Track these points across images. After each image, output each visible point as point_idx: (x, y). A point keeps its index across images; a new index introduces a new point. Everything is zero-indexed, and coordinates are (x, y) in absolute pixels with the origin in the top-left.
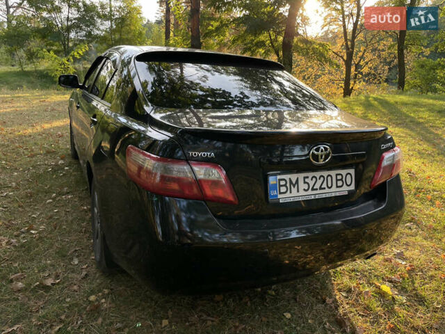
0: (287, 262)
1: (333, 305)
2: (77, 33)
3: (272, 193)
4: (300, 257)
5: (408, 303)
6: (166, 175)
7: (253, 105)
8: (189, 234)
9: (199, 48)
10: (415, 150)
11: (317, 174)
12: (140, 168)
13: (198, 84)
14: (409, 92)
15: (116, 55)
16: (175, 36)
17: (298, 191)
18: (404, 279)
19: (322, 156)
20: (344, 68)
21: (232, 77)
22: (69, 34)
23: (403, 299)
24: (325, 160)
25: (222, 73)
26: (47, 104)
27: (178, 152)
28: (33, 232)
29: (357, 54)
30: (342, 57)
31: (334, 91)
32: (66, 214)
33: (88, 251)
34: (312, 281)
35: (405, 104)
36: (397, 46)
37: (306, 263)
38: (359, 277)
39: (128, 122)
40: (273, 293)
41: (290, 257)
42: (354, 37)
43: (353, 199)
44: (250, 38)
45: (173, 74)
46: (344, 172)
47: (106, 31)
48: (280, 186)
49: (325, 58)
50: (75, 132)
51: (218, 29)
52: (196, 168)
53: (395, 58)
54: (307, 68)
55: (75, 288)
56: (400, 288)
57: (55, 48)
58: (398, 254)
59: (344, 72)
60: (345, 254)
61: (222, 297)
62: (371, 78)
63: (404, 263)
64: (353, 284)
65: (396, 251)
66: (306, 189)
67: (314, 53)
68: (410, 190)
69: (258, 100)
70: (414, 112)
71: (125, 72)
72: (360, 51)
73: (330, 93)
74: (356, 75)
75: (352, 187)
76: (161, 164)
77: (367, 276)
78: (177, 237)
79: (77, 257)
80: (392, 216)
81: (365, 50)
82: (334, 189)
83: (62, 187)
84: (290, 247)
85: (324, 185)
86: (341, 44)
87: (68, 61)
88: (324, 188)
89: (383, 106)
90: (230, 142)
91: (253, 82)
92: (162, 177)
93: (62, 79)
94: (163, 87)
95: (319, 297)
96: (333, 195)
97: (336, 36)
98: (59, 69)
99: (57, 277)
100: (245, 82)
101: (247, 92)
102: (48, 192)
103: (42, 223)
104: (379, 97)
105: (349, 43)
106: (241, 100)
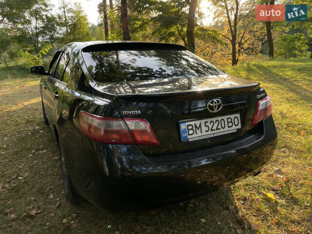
0: (199, 182)
1: (234, 211)
2: (43, 37)
3: (184, 135)
4: (208, 179)
5: (287, 204)
6: (108, 129)
7: (169, 76)
8: (130, 170)
9: (129, 40)
10: (284, 98)
11: (214, 119)
12: (90, 126)
13: (129, 65)
14: (277, 59)
15: (69, 50)
16: (112, 33)
17: (201, 132)
18: (282, 187)
19: (215, 107)
20: (231, 46)
21: (154, 58)
22: (37, 38)
23: (283, 202)
24: (218, 109)
25: (146, 56)
26: (26, 88)
27: (115, 113)
28: (20, 178)
29: (239, 36)
30: (229, 38)
31: (226, 62)
32: (43, 164)
33: (59, 188)
34: (218, 195)
35: (275, 67)
36: (266, 27)
37: (213, 182)
38: (251, 189)
39: (81, 95)
40: (192, 206)
41: (201, 179)
42: (236, 24)
43: (241, 135)
44: (164, 30)
45: (111, 59)
46: (232, 116)
47: (63, 34)
48: (189, 130)
49: (217, 40)
50: (45, 106)
51: (141, 26)
52: (128, 123)
53: (265, 36)
54: (206, 48)
55: (52, 214)
56: (280, 194)
57: (28, 49)
58: (278, 171)
59: (231, 49)
60: (239, 173)
61: (156, 211)
62: (251, 51)
63: (282, 176)
64: (247, 195)
65: (276, 169)
66: (207, 130)
67: (209, 37)
68: (283, 126)
69: (172, 72)
70: (282, 72)
71: (76, 61)
72: (241, 33)
73: (223, 64)
74: (239, 50)
75: (239, 126)
76: (103, 121)
77: (257, 188)
78: (119, 172)
79: (52, 193)
80: (270, 144)
81: (244, 32)
82: (227, 128)
83: (39, 145)
84: (201, 172)
85: (220, 127)
86: (227, 29)
87: (38, 57)
88: (220, 129)
89: (260, 70)
90: (152, 102)
91: (168, 60)
92: (106, 131)
93: (34, 69)
94: (103, 69)
95: (225, 206)
96: (226, 133)
97: (223, 24)
98: (33, 63)
99: (39, 208)
100: (163, 61)
101: (164, 68)
102: (29, 150)
103: (26, 171)
104: (257, 64)
105: (233, 28)
106: (160, 74)
